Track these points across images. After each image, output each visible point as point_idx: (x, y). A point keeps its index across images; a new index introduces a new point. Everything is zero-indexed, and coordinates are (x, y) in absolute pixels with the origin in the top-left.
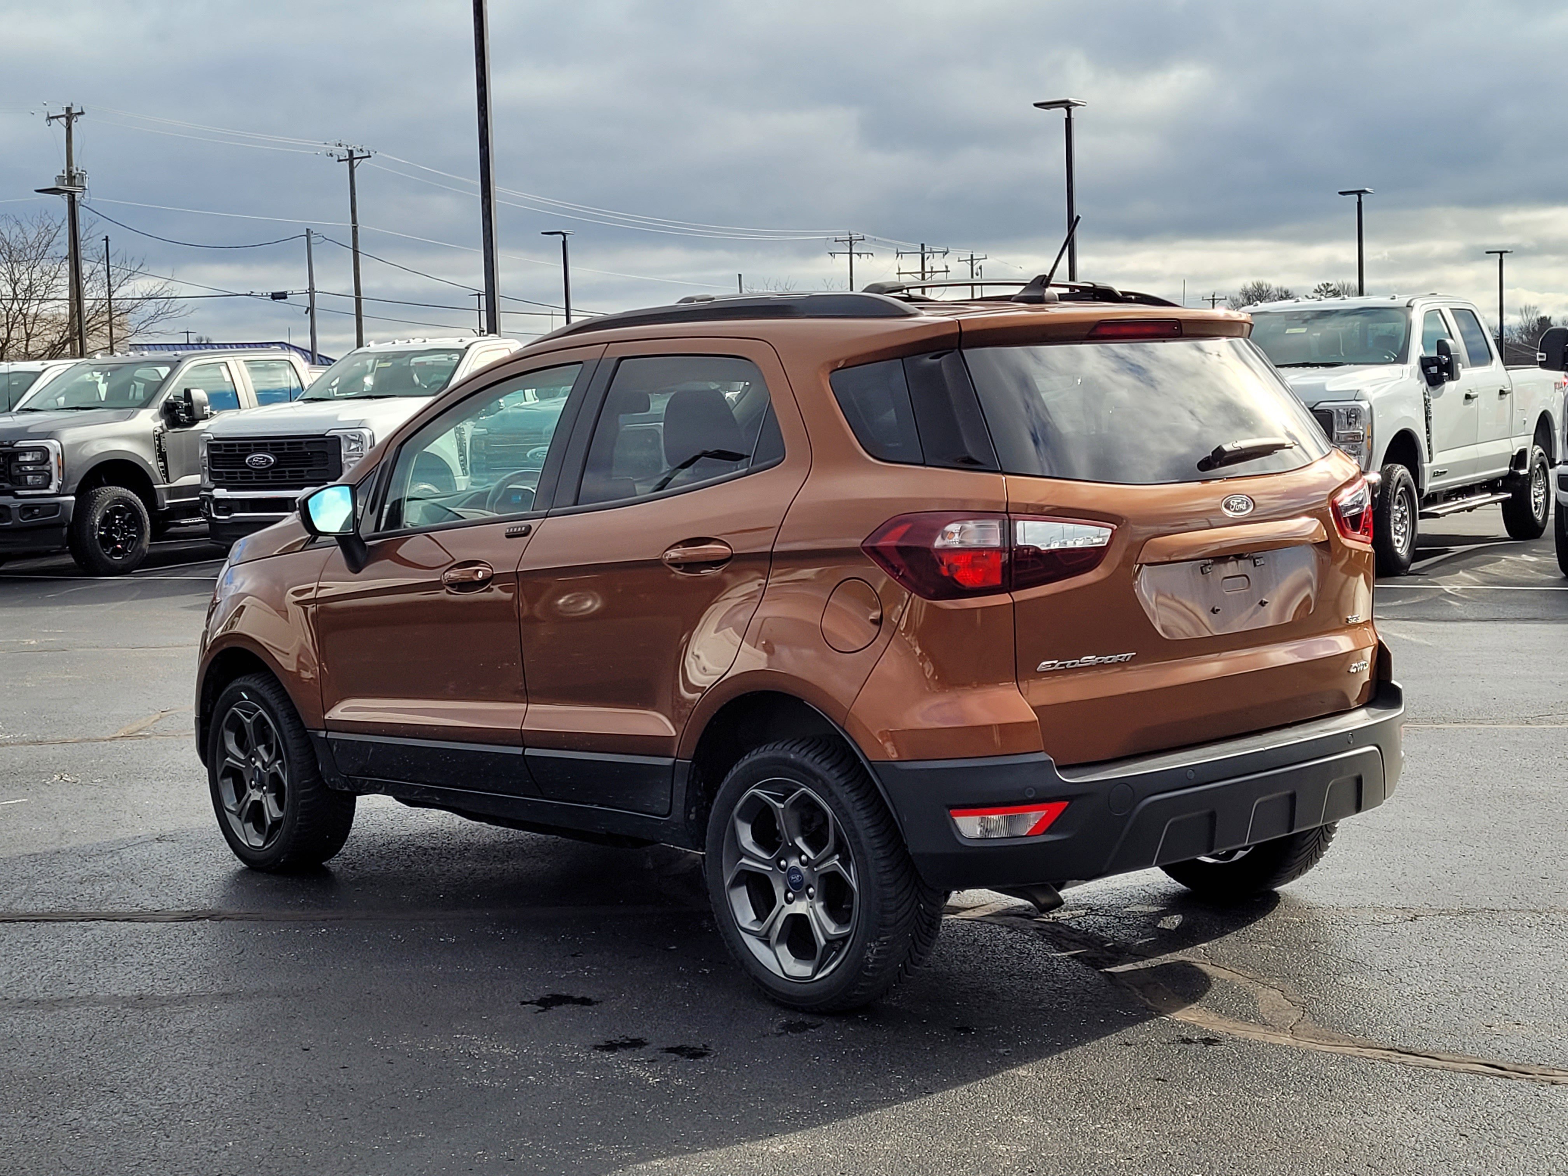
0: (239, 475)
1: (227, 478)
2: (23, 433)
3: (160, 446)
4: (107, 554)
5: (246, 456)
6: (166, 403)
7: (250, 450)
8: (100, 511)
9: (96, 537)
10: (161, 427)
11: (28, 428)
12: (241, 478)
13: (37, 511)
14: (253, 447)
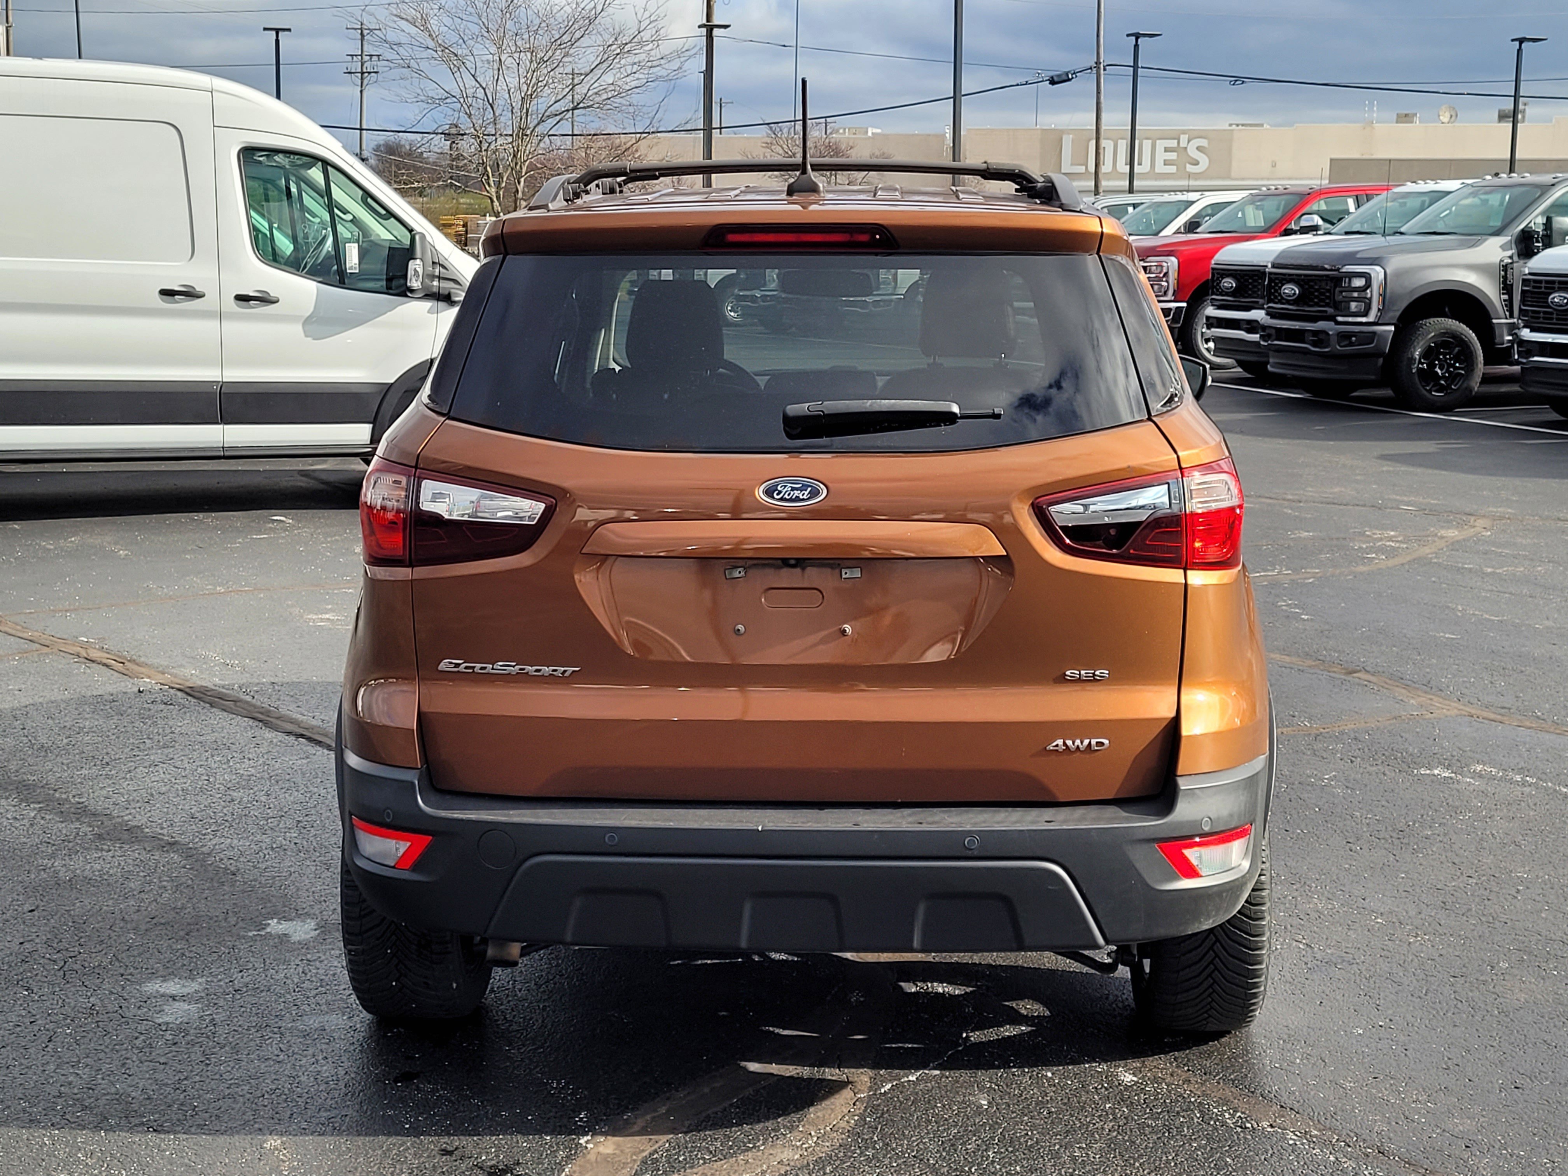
0: (1542, 315)
1: (1532, 317)
2: (1352, 258)
3: (1505, 277)
4: (1426, 390)
5: (1550, 294)
6: (1523, 230)
7: (1554, 288)
8: (1421, 343)
9: (1414, 371)
10: (1511, 257)
11: (1357, 252)
12: (1544, 318)
13: (1354, 339)
14: (1557, 285)
